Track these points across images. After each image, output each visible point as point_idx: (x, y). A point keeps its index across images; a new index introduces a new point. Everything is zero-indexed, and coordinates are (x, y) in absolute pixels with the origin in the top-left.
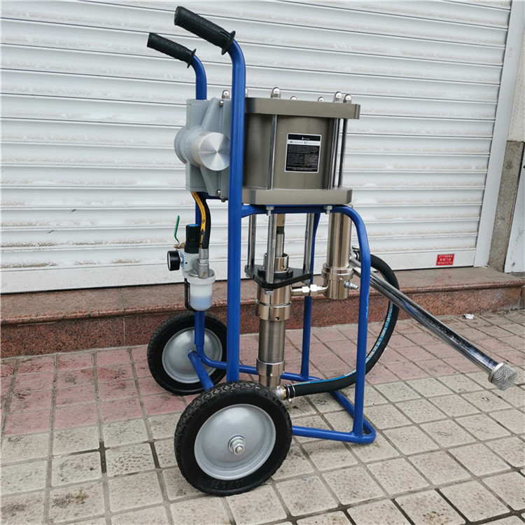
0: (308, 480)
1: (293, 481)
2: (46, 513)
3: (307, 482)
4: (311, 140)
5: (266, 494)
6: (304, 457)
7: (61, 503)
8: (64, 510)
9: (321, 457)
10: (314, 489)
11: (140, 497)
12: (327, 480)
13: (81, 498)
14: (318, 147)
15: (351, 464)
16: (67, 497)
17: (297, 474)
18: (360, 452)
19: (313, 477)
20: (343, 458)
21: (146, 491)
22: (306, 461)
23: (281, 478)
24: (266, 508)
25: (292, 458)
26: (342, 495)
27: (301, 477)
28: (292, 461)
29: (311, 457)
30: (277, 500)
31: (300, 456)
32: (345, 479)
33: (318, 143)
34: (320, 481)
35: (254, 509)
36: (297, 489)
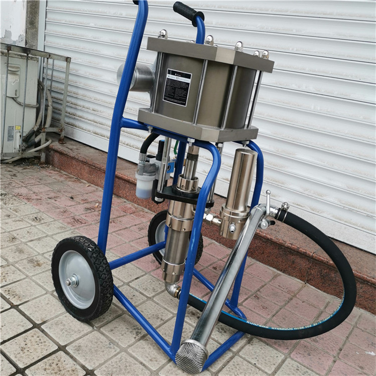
0: (112, 346)
1: (105, 338)
2: (22, 260)
3: (108, 346)
4: (182, 76)
5: (81, 329)
6: (137, 338)
7: (31, 261)
8: (26, 264)
9: (145, 346)
10: (103, 351)
12: (119, 356)
13: (39, 265)
14: (188, 84)
15: (149, 366)
16: (37, 261)
17: (114, 339)
18: (170, 368)
19: (116, 348)
20: (154, 360)
22: (133, 340)
23: (104, 332)
24: (66, 333)
25: (131, 332)
26: (105, 369)
27: (112, 342)
28: (128, 333)
29: (141, 341)
30: (78, 336)
31: (137, 335)
32: (126, 366)
33: (188, 81)
34: (115, 353)
35: (62, 327)
36: (96, 343)
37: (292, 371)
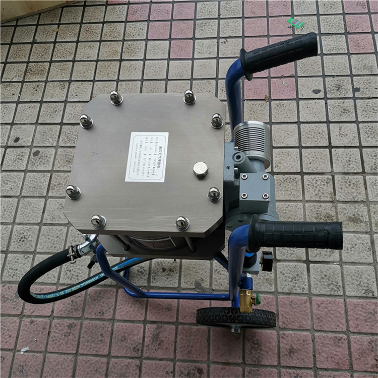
11: (287, 209)
21: (283, 213)
37: (80, 272)
